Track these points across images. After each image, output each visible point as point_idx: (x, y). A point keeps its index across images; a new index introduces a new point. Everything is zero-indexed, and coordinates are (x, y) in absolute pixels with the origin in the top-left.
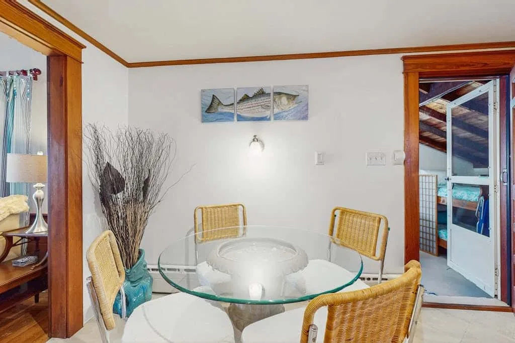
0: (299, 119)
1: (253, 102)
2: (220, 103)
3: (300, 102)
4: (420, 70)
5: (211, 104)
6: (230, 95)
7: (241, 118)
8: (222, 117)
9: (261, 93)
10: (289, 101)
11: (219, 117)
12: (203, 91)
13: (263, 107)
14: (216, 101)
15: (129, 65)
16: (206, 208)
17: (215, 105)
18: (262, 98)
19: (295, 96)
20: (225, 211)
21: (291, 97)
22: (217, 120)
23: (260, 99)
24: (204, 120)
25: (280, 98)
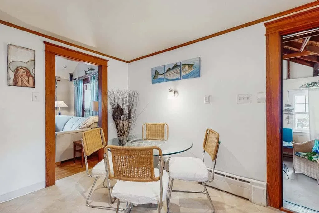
0: (195, 77)
1: (172, 71)
2: (159, 74)
3: (195, 68)
4: (280, 30)
5: (155, 75)
6: (162, 69)
7: (168, 80)
8: (159, 80)
9: (176, 66)
10: (189, 68)
11: (158, 80)
12: (152, 69)
13: (177, 74)
14: (157, 73)
15: (128, 62)
16: (148, 124)
17: (156, 75)
18: (176, 68)
19: (192, 65)
20: (158, 127)
21: (190, 66)
22: (157, 82)
23: (175, 69)
24: (153, 83)
25: (185, 67)
